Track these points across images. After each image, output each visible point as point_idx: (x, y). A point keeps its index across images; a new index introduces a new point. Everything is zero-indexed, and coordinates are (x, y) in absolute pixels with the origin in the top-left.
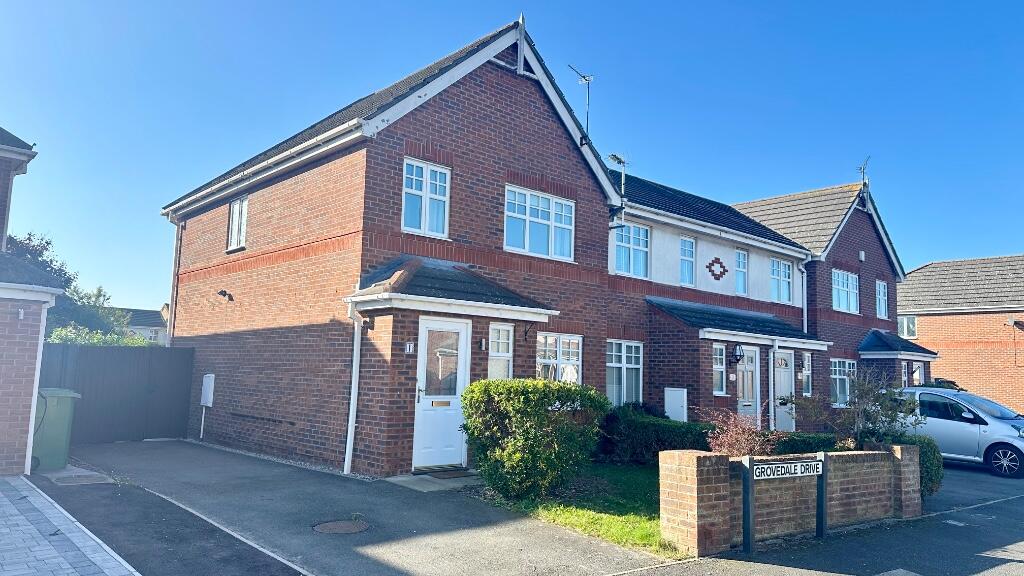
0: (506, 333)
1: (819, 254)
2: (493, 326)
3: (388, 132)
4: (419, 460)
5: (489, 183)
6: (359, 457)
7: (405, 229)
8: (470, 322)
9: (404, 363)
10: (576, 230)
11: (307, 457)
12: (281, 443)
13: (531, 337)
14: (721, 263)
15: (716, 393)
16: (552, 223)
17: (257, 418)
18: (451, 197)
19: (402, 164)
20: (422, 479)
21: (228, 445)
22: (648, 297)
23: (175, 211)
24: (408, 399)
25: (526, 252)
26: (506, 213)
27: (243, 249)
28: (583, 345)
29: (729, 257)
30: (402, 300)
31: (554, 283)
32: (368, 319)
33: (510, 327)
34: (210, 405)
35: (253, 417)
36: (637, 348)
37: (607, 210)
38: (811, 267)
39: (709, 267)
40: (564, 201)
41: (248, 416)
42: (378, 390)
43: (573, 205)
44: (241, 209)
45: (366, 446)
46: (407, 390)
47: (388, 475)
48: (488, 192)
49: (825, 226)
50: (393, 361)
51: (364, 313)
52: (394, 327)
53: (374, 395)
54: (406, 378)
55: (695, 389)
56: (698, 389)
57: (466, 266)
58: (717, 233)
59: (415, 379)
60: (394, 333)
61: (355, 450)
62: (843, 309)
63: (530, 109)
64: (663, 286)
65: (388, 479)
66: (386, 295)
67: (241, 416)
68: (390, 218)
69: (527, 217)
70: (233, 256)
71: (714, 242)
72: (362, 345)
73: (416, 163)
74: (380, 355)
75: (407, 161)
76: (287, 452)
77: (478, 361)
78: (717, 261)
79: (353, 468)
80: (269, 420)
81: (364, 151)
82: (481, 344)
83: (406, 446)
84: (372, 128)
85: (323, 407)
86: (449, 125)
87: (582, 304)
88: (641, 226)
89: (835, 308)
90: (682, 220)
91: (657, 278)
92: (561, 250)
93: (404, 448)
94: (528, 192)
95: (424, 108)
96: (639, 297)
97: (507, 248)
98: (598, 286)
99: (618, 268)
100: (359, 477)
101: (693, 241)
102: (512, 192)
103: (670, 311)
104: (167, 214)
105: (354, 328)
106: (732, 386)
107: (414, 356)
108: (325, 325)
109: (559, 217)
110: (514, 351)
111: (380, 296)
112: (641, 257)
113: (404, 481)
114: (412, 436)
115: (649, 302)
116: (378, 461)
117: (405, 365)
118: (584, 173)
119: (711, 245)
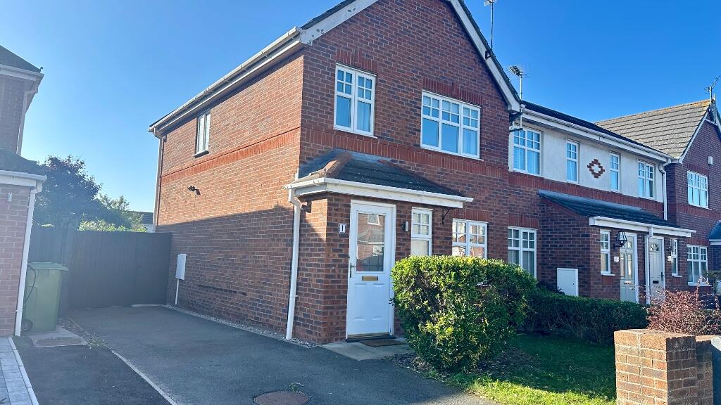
0: (425, 217)
1: (678, 158)
2: (415, 210)
3: (322, 41)
4: (351, 329)
5: (408, 89)
6: (299, 324)
7: (337, 127)
8: (394, 206)
9: (338, 242)
10: (481, 132)
11: (256, 322)
12: (235, 311)
13: (447, 221)
14: (599, 164)
15: (604, 273)
16: (461, 126)
17: (218, 289)
18: (376, 101)
19: (334, 70)
20: (355, 346)
21: (196, 311)
22: (541, 191)
23: (158, 128)
24: (342, 273)
25: (439, 149)
26: (423, 116)
27: (207, 152)
28: (488, 230)
29: (605, 159)
30: (336, 185)
31: (463, 177)
32: (306, 204)
33: (429, 212)
34: (183, 278)
35: (214, 288)
36: (532, 234)
37: (507, 115)
38: (671, 169)
39: (589, 167)
40: (471, 107)
41: (210, 287)
42: (316, 265)
43: (479, 110)
44: (205, 122)
45: (305, 315)
46: (340, 266)
47: (325, 342)
48: (407, 96)
49: (681, 135)
50: (328, 239)
51: (302, 198)
52: (329, 209)
53: (312, 270)
54: (340, 256)
55: (585, 269)
56: (589, 269)
57: (389, 160)
58: (597, 138)
59: (347, 256)
60: (329, 214)
61: (295, 318)
62: (696, 204)
63: (443, 27)
64: (553, 182)
65: (325, 346)
66: (322, 180)
67: (205, 287)
68: (324, 116)
69: (440, 120)
70: (200, 159)
71: (593, 146)
72: (301, 226)
73: (346, 70)
74: (317, 235)
75: (338, 68)
76: (240, 318)
77: (401, 242)
78: (596, 162)
79: (294, 334)
80: (226, 291)
81: (301, 58)
82: (405, 226)
83: (341, 315)
84: (309, 37)
85: (269, 280)
86: (374, 38)
87: (487, 195)
88: (534, 131)
89: (690, 203)
90: (568, 126)
91: (548, 174)
92: (468, 149)
93: (338, 318)
94: (441, 98)
95: (352, 21)
96: (532, 191)
97: (423, 146)
98: (500, 180)
99: (516, 166)
100: (299, 343)
101: (576, 144)
102: (429, 98)
103: (561, 203)
104: (152, 131)
105: (294, 212)
106: (615, 267)
107: (346, 235)
108: (270, 210)
109: (467, 121)
110: (433, 233)
111: (316, 181)
112: (534, 156)
113: (338, 349)
114: (346, 307)
115: (543, 196)
116: (315, 328)
117: (338, 243)
118: (488, 83)
119: (591, 149)
